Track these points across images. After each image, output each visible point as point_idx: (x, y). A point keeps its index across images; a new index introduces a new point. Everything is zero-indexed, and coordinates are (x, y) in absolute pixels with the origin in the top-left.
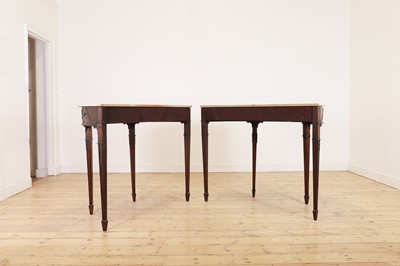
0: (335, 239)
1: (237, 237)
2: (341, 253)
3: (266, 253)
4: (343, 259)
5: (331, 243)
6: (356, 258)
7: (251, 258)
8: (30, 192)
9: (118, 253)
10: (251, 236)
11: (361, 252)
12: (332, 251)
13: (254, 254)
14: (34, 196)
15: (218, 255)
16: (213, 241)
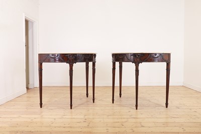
0: (177, 120)
1: (128, 119)
2: (180, 127)
3: (142, 126)
4: (181, 131)
5: (175, 122)
6: (188, 130)
7: (135, 129)
8: (26, 95)
9: (69, 126)
10: (134, 118)
11: (191, 127)
12: (175, 126)
13: (136, 127)
14: (28, 97)
15: (118, 127)
16: (116, 120)
